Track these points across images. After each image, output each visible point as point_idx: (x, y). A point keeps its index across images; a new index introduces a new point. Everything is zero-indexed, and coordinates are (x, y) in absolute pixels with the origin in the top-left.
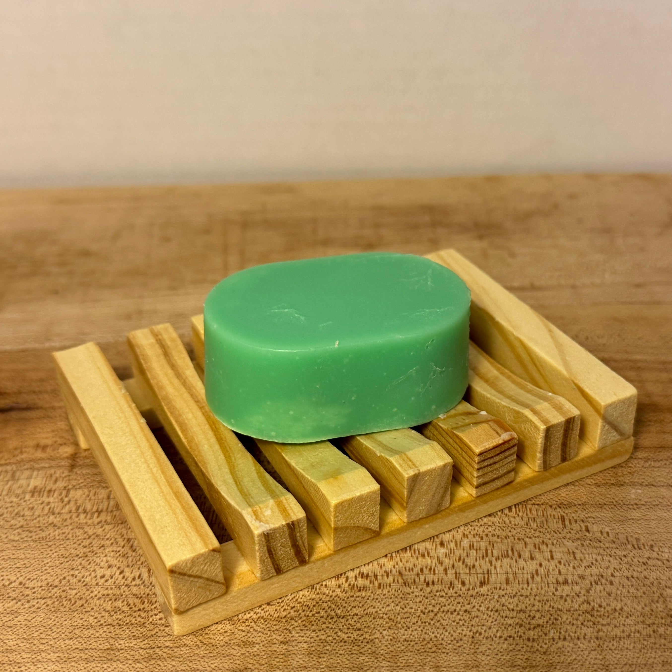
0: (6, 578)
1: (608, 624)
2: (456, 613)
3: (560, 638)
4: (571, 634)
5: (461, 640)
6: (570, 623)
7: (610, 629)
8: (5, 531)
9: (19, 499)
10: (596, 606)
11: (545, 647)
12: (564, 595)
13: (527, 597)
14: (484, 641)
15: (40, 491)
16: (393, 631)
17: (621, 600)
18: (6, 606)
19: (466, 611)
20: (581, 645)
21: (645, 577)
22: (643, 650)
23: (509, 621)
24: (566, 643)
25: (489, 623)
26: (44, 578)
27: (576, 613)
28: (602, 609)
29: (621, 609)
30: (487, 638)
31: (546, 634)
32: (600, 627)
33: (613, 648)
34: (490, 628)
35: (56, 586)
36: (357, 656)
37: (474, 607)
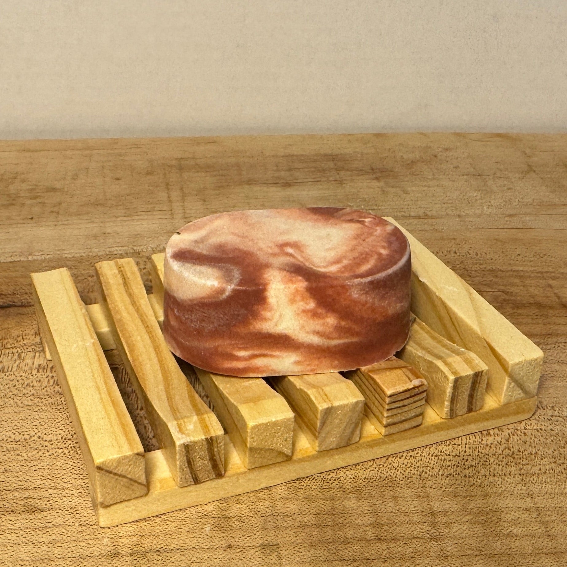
0: (26, 433)
1: (528, 464)
2: (404, 458)
3: (490, 475)
4: (499, 472)
5: (411, 477)
6: (496, 463)
7: (529, 467)
8: (19, 398)
9: (27, 374)
10: (516, 451)
11: (480, 481)
12: (489, 443)
13: (459, 445)
14: (430, 478)
15: (44, 368)
16: (354, 472)
17: (535, 447)
18: (30, 454)
19: (411, 456)
20: (508, 480)
21: (551, 430)
22: (558, 483)
23: (448, 463)
24: (496, 479)
25: (432, 465)
26: (58, 433)
27: (501, 457)
28: (521, 453)
29: (536, 453)
30: (432, 476)
31: (479, 472)
32: (521, 466)
33: (534, 482)
34: (433, 468)
35: (69, 439)
36: (328, 490)
37: (418, 453)
